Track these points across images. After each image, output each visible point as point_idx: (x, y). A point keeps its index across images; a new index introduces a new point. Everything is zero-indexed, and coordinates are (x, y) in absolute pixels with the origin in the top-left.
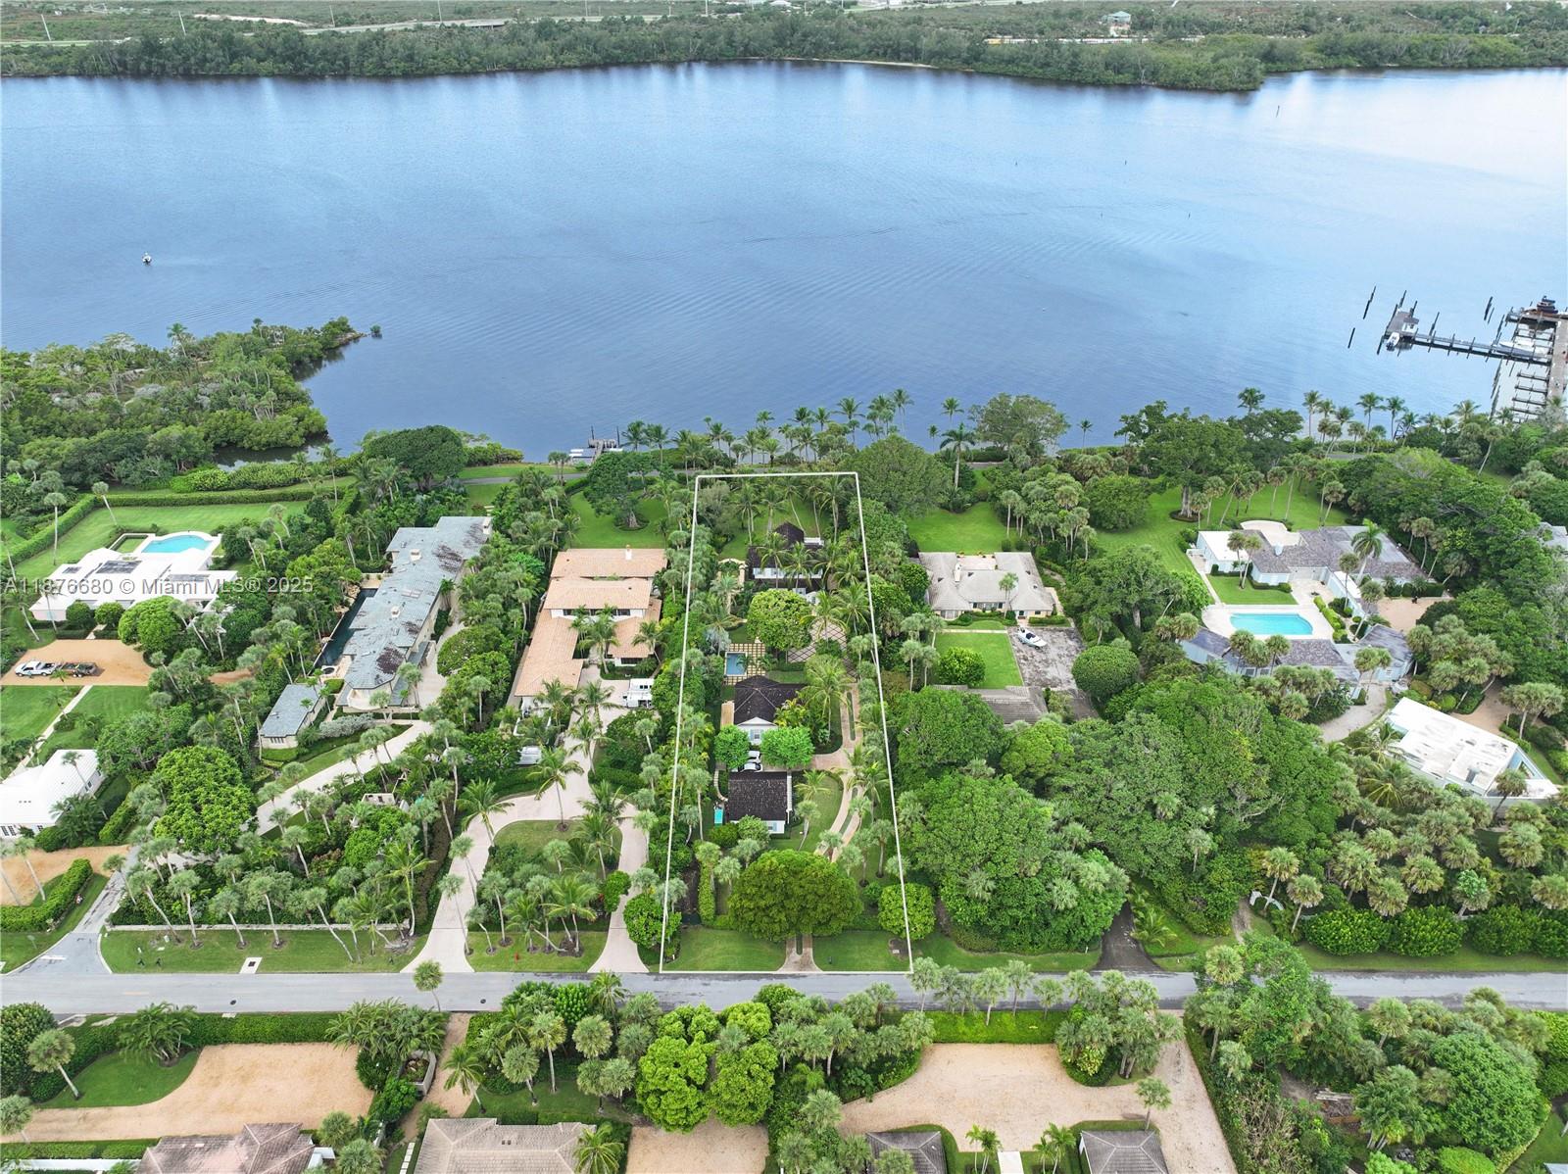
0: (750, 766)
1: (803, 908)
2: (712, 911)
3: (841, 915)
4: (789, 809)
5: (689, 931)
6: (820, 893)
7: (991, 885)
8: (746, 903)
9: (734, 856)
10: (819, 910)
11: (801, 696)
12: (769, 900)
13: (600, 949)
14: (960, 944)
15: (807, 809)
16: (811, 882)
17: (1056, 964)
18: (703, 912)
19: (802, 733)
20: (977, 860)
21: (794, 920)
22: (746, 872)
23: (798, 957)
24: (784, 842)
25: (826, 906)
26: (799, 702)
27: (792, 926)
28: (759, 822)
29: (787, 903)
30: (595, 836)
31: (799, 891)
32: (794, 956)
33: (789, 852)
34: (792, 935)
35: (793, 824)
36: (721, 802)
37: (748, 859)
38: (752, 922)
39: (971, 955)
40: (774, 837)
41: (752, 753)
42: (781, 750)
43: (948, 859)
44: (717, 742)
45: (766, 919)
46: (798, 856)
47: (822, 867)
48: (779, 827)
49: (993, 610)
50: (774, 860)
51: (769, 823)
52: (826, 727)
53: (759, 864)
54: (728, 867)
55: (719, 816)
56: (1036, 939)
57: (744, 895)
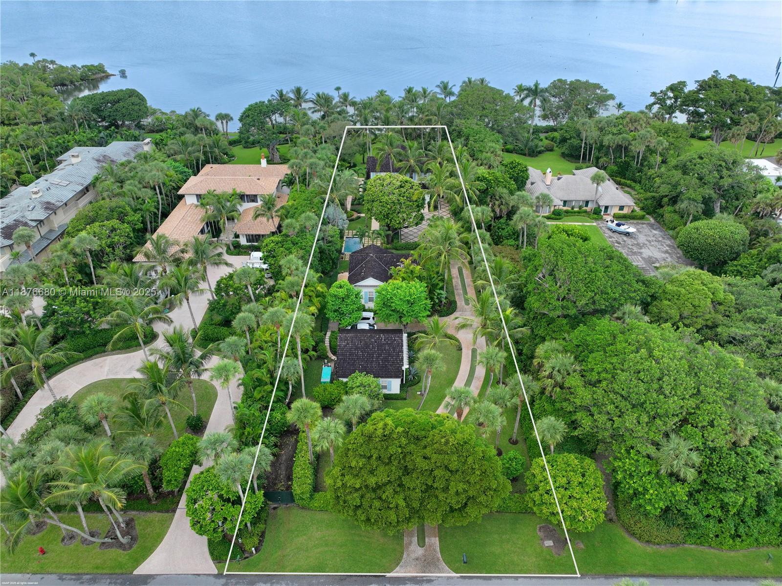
0: (363, 326)
1: (429, 488)
2: (308, 488)
3: (483, 498)
4: (406, 366)
5: (279, 512)
6: (453, 466)
7: (696, 458)
8: (350, 480)
9: (339, 417)
10: (452, 491)
11: (416, 256)
12: (381, 476)
13: (158, 538)
14: (633, 534)
15: (430, 360)
16: (439, 452)
17: (769, 565)
18: (297, 489)
19: (418, 288)
20: (672, 422)
21: (416, 505)
22: (352, 436)
23: (420, 552)
24: (399, 403)
25: (461, 487)
26: (414, 262)
27: (414, 512)
28: (370, 379)
29: (406, 480)
30: (156, 388)
31: (424, 465)
32: (416, 551)
33: (407, 411)
34: (413, 527)
35: (410, 382)
36: (331, 360)
37: (354, 420)
38: (357, 507)
39: (650, 549)
40: (389, 398)
41: (365, 314)
42: (397, 304)
43: (630, 420)
44: (329, 299)
45: (377, 504)
46: (421, 417)
47: (453, 432)
48: (394, 386)
49: (580, 207)
50: (389, 421)
51: (383, 381)
52: (442, 288)
53: (369, 427)
54: (327, 430)
55: (326, 373)
56: (742, 530)
57: (347, 469)
